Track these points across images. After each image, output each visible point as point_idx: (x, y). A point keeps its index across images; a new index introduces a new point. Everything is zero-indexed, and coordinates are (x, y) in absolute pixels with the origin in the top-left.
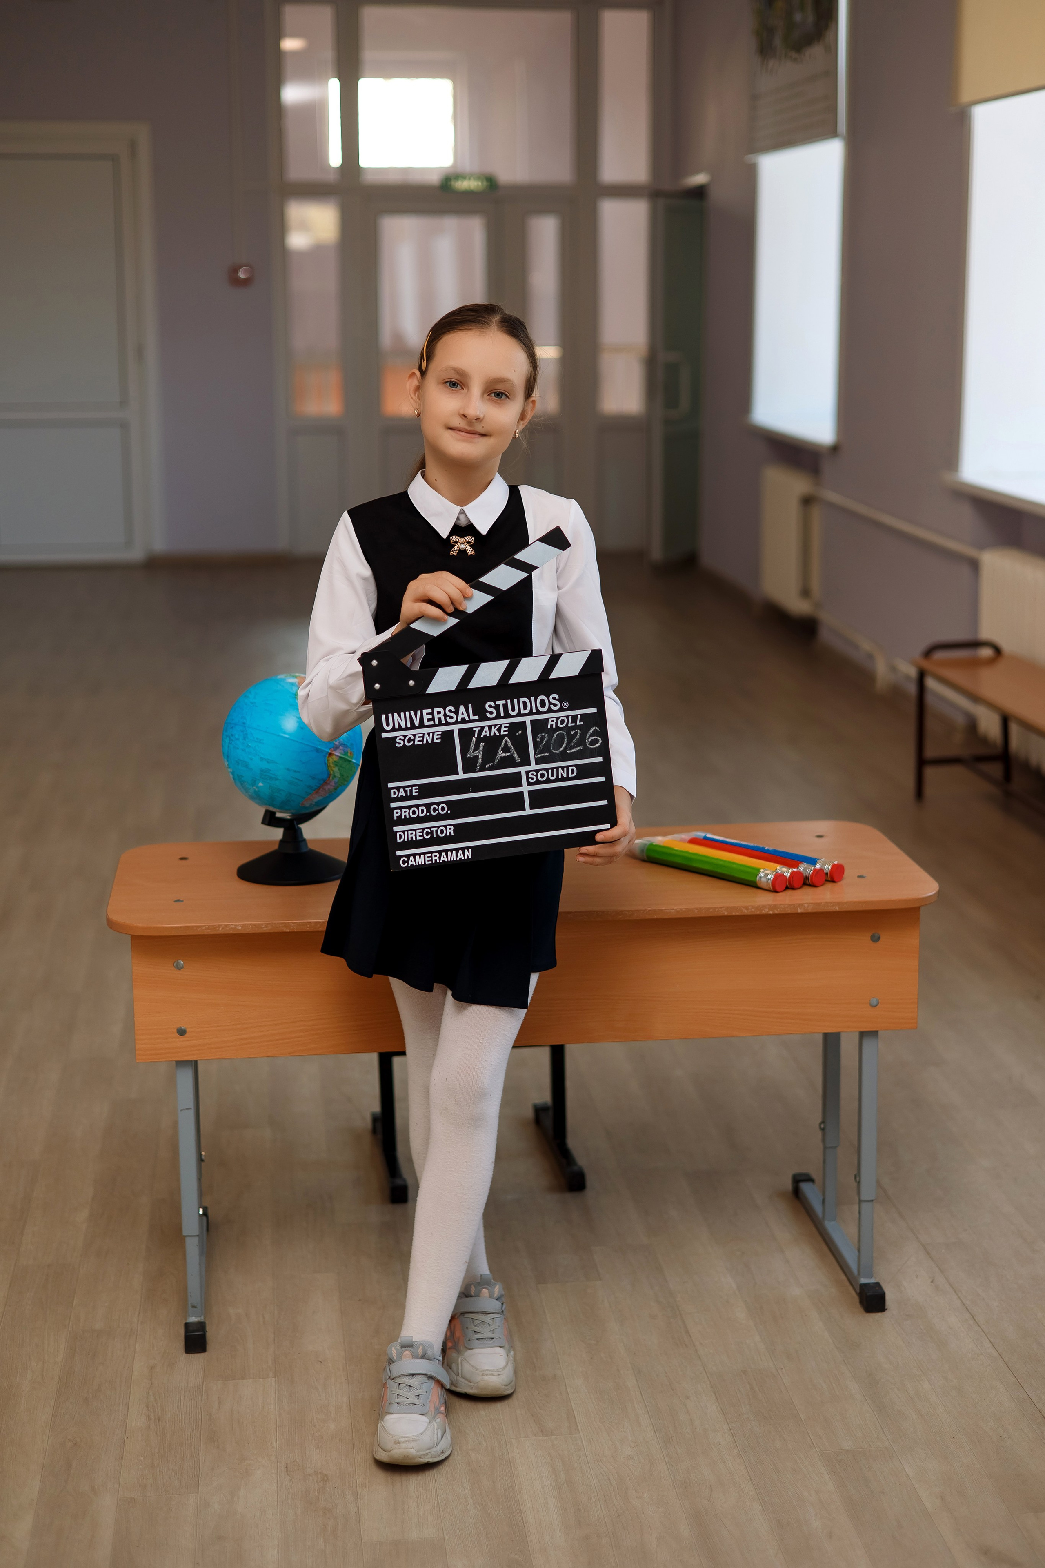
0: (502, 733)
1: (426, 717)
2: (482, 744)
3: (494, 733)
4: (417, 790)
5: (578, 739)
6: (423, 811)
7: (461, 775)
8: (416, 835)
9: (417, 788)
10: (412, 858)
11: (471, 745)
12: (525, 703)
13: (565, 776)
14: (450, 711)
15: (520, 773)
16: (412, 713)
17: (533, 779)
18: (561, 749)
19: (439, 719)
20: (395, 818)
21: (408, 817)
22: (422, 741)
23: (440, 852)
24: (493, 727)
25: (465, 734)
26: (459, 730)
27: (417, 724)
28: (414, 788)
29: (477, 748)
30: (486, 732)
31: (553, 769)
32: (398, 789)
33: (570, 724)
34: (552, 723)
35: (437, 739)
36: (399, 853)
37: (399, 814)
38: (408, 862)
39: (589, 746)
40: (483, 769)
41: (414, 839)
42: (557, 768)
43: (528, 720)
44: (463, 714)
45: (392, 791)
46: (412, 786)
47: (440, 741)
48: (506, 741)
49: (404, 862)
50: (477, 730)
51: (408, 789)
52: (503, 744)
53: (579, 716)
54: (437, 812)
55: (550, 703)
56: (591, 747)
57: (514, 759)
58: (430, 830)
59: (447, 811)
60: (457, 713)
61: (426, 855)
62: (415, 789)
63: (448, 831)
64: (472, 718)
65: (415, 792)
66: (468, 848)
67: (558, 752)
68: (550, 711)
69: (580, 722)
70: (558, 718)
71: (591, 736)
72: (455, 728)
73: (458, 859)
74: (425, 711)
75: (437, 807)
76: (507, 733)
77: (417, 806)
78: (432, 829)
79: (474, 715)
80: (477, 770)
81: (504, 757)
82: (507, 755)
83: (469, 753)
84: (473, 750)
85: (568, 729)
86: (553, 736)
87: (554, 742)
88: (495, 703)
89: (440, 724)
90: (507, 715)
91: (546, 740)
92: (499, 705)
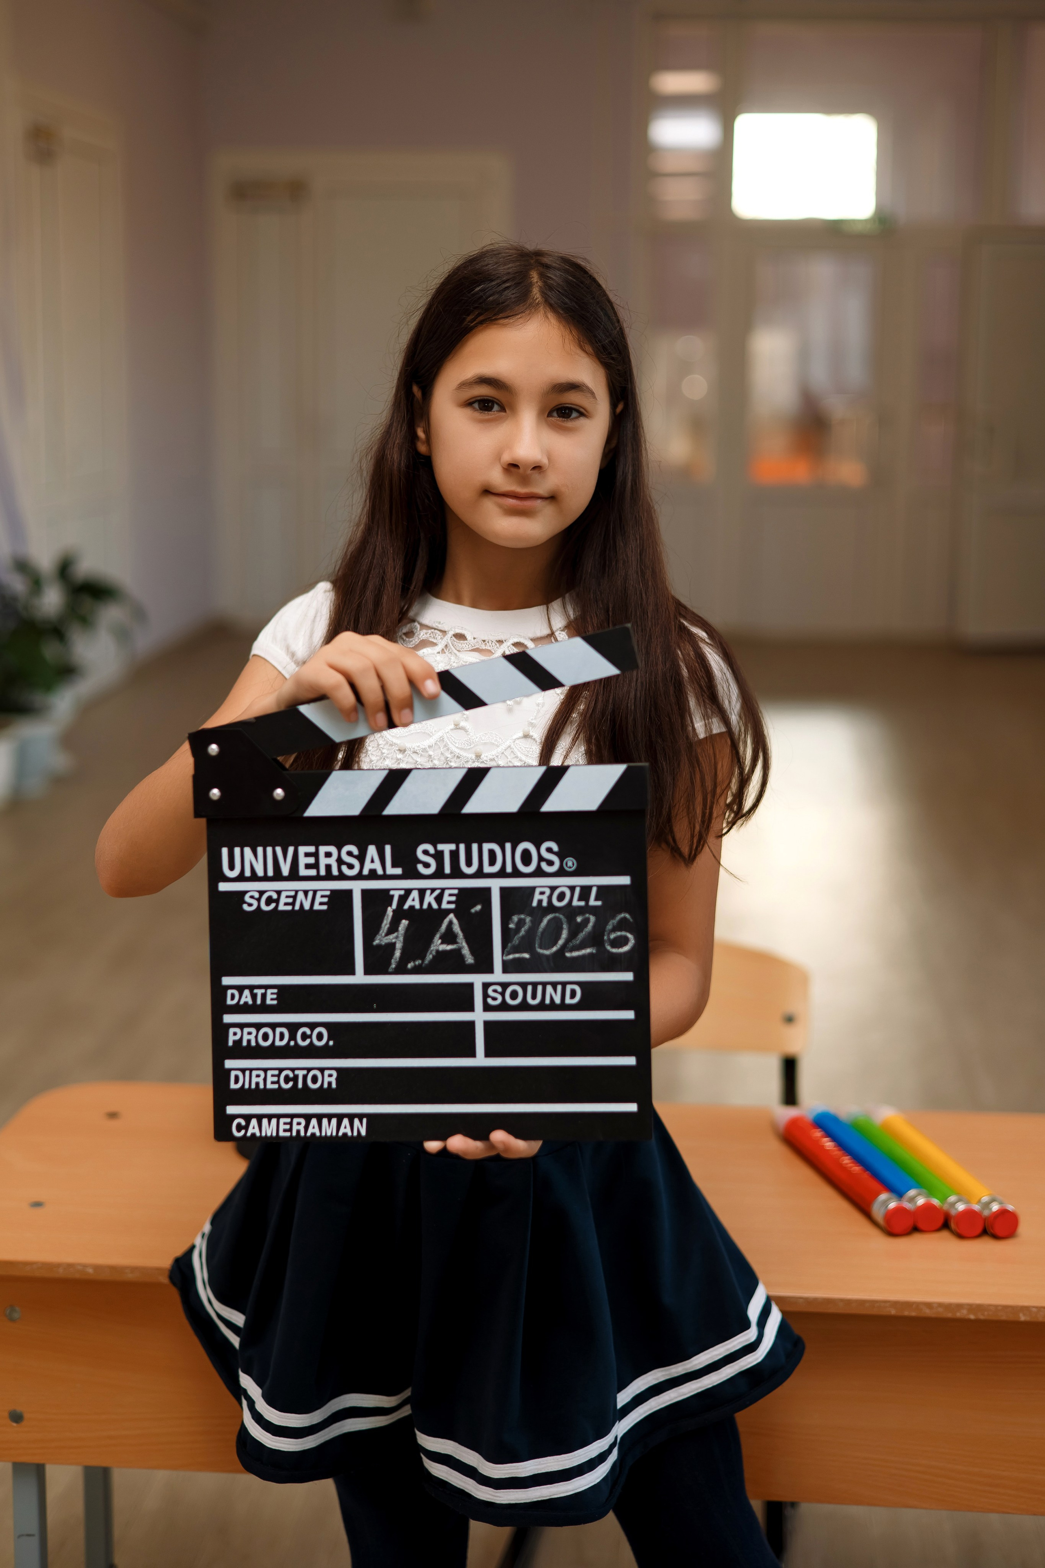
0: (445, 906)
1: (303, 861)
2: (404, 923)
3: (430, 904)
4: (275, 996)
5: (589, 933)
7: (360, 978)
8: (265, 1080)
9: (275, 991)
10: (254, 1122)
11: (382, 921)
12: (492, 853)
13: (558, 1000)
14: (350, 853)
15: (471, 986)
16: (279, 850)
17: (494, 999)
18: (554, 949)
19: (328, 867)
20: (230, 1043)
21: (253, 1044)
22: (293, 904)
23: (308, 1118)
24: (428, 892)
25: (375, 901)
26: (365, 893)
27: (285, 870)
28: (269, 991)
29: (393, 929)
30: (413, 900)
31: (535, 985)
32: (241, 989)
33: (576, 903)
34: (541, 897)
35: (321, 904)
36: (231, 1110)
37: (237, 1037)
38: (246, 1128)
39: (609, 948)
40: (401, 970)
41: (262, 1086)
42: (544, 984)
43: (495, 885)
44: (372, 861)
45: (230, 992)
46: (266, 987)
47: (325, 907)
48: (451, 923)
49: (239, 1128)
50: (396, 894)
51: (259, 992)
52: (444, 926)
53: (594, 890)
54: (308, 1041)
55: (541, 859)
56: (614, 950)
57: (462, 957)
58: (293, 1072)
59: (328, 1042)
60: (361, 858)
61: (282, 1121)
62: (272, 994)
63: (327, 1080)
64: (390, 871)
65: (272, 999)
66: (360, 1116)
67: (547, 952)
68: (539, 873)
69: (595, 900)
70: (553, 889)
71: (614, 930)
72: (357, 888)
73: (340, 1134)
74: (302, 850)
75: (308, 1032)
76: (453, 906)
77: (273, 1026)
78: (297, 1072)
79: (394, 865)
80: (390, 970)
81: (445, 952)
82: (449, 947)
83: (378, 937)
84: (385, 931)
85: (570, 911)
86: (541, 921)
87: (543, 933)
88: (435, 848)
89: (329, 877)
90: (457, 873)
91: (526, 927)
92: (443, 851)
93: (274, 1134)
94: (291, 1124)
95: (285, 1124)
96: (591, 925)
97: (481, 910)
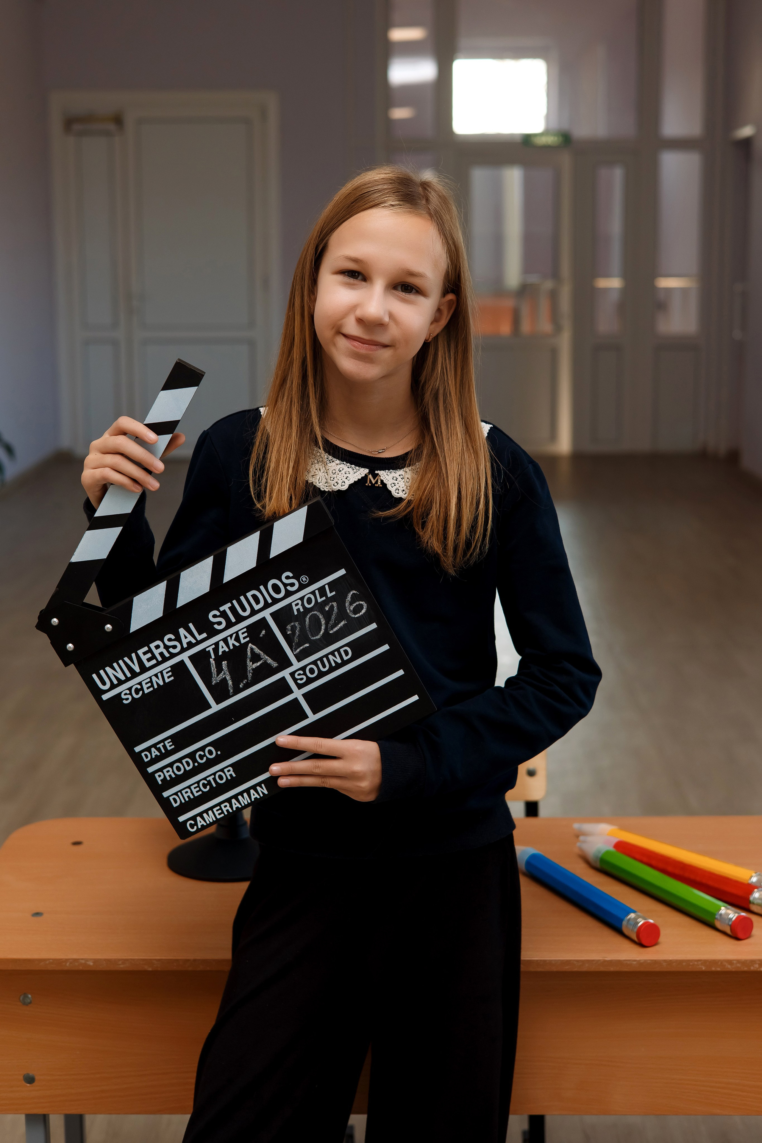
0: (243, 641)
1: (144, 658)
2: (224, 663)
3: (233, 645)
4: (171, 743)
5: (337, 613)
6: (188, 764)
7: (215, 708)
8: (192, 792)
9: (170, 740)
10: (199, 819)
11: (210, 668)
12: (254, 597)
13: (339, 661)
14: (170, 640)
15: (283, 679)
16: (126, 659)
17: (301, 679)
18: (322, 633)
19: (161, 654)
20: (160, 783)
21: (173, 776)
22: (152, 686)
23: (229, 800)
24: (229, 638)
25: (200, 659)
26: (190, 658)
27: (137, 669)
28: (166, 742)
29: (219, 670)
30: (223, 647)
31: (321, 659)
32: (148, 749)
33: (319, 600)
34: (297, 607)
35: (169, 677)
36: (181, 819)
37: (162, 777)
38: (196, 824)
39: (353, 616)
40: (237, 691)
41: (192, 797)
42: (326, 656)
43: (266, 614)
44: (186, 637)
45: (143, 754)
46: (163, 741)
47: (172, 678)
48: (252, 649)
49: (192, 826)
50: (210, 649)
51: (160, 746)
52: (249, 653)
53: (327, 587)
54: (205, 758)
55: (285, 585)
56: (357, 616)
57: (269, 665)
58: (206, 780)
59: (217, 753)
60: (178, 639)
61: (215, 810)
62: (168, 743)
63: (228, 774)
64: (199, 638)
65: (170, 746)
66: (259, 784)
67: (318, 637)
68: (288, 594)
69: (330, 593)
70: (302, 599)
71: (351, 604)
72: (185, 657)
73: (253, 800)
74: (140, 652)
75: (202, 753)
76: (248, 639)
77: (180, 760)
78: (208, 779)
79: (200, 634)
80: (231, 694)
81: (257, 667)
82: (259, 664)
83: (213, 679)
84: (216, 674)
85: (320, 606)
86: (305, 621)
87: (309, 628)
88: (219, 611)
89: (165, 659)
90: (240, 619)
91: (298, 629)
92: (225, 610)
93: (214, 819)
94: (221, 809)
95: (217, 810)
96: (335, 607)
97: (265, 633)
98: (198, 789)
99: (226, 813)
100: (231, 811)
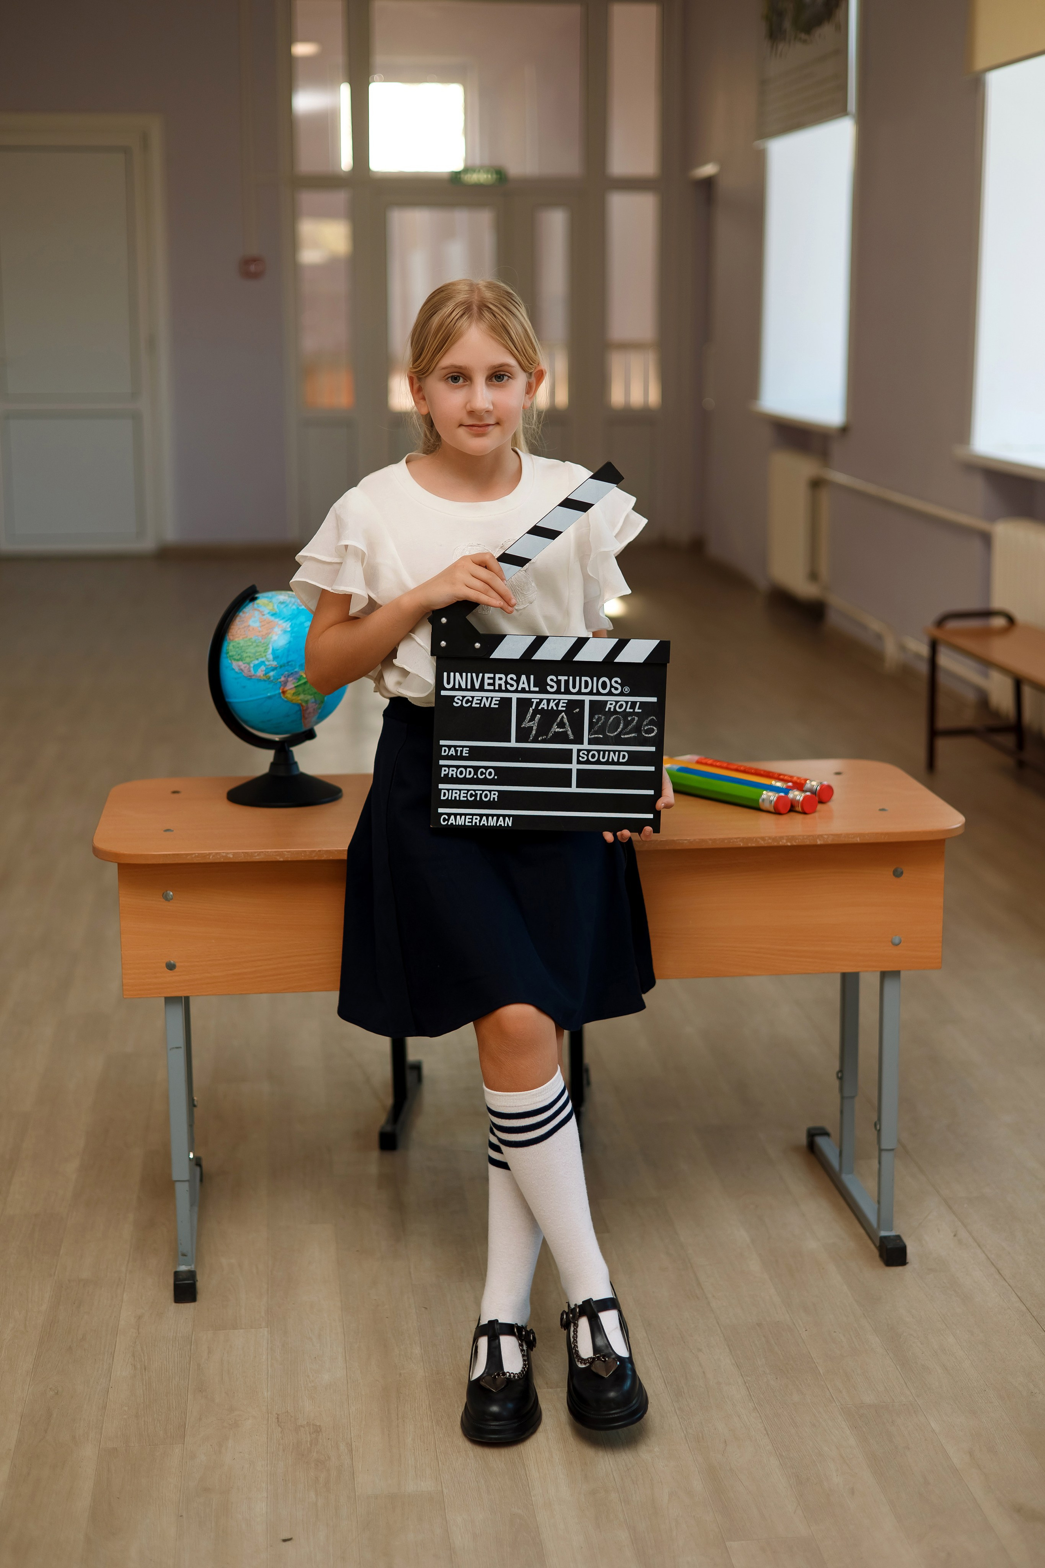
0: (560, 708)
1: (487, 681)
2: (538, 716)
3: (552, 707)
4: (468, 752)
5: (634, 726)
6: (470, 774)
7: (513, 744)
8: (460, 795)
9: (468, 749)
10: (452, 817)
11: (527, 715)
12: (586, 682)
13: (616, 760)
14: (512, 679)
15: (571, 750)
16: (474, 675)
17: (583, 758)
18: (616, 733)
19: (500, 685)
20: (442, 776)
21: (455, 776)
22: (480, 704)
23: (481, 816)
24: (552, 701)
25: (524, 704)
26: (518, 699)
27: (477, 687)
28: (465, 749)
29: (532, 719)
30: (544, 705)
31: (604, 751)
32: (449, 747)
33: (628, 710)
34: (610, 706)
35: (495, 704)
36: (440, 810)
37: (446, 772)
38: (448, 820)
39: (644, 734)
40: (535, 741)
41: (458, 799)
42: (609, 751)
43: (587, 699)
44: (523, 683)
45: (443, 748)
46: (463, 747)
47: (497, 706)
48: (563, 717)
49: (444, 820)
50: (535, 701)
51: (459, 749)
52: (559, 719)
53: (638, 703)
54: (484, 776)
55: (612, 686)
56: (646, 735)
57: (568, 735)
58: (475, 792)
59: (494, 777)
60: (518, 682)
61: (467, 817)
63: (493, 796)
64: (532, 689)
65: (466, 753)
66: (509, 816)
67: (612, 735)
68: (610, 694)
69: (638, 709)
70: (617, 702)
71: (647, 725)
72: (514, 697)
73: (498, 825)
74: (487, 675)
75: (484, 771)
76: (564, 709)
77: (466, 767)
78: (477, 792)
79: (534, 686)
80: (529, 741)
81: (558, 732)
82: (561, 730)
83: (524, 723)
84: (528, 720)
85: (625, 714)
86: (610, 719)
87: (610, 725)
88: (557, 678)
89: (500, 690)
90: (567, 692)
91: (602, 721)
92: (561, 680)
93: (463, 824)
94: (472, 819)
95: (469, 818)
96: (635, 721)
98: (465, 795)
99: (474, 824)
100: (478, 824)
